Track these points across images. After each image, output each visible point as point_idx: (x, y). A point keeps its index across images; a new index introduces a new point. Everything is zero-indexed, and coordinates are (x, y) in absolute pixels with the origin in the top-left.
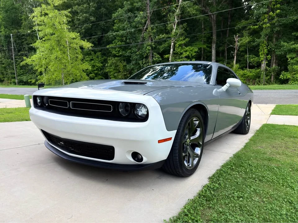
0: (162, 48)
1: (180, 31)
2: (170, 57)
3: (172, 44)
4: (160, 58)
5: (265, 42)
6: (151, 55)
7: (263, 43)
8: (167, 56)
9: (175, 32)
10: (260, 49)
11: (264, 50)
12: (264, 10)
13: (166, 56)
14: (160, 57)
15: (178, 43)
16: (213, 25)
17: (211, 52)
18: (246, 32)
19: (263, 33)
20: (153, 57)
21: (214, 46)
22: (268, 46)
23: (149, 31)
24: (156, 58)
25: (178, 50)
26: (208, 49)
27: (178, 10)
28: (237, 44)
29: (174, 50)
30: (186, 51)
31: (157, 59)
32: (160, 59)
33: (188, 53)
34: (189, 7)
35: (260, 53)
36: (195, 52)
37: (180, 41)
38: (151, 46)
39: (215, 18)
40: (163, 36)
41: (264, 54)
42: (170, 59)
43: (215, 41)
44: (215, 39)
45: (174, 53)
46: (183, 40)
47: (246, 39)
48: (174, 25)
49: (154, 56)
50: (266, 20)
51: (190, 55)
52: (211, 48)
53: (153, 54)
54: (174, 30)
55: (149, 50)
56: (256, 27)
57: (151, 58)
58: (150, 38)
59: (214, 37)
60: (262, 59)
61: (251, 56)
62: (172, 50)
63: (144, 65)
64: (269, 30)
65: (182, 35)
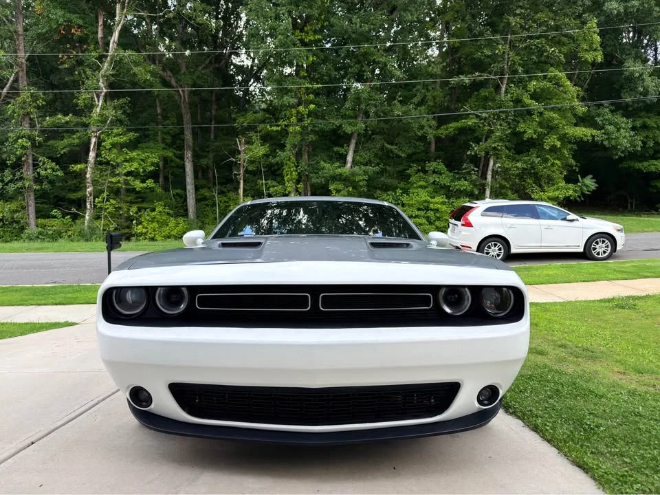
0: (63, 146)
1: (111, 113)
2: (89, 169)
3: (94, 140)
4: (57, 170)
5: (293, 159)
6: (30, 161)
7: (289, 160)
8: (79, 166)
9: (101, 115)
10: (285, 171)
11: (292, 172)
12: (291, 100)
13: (77, 167)
14: (58, 167)
15: (110, 141)
17: (183, 167)
18: (257, 136)
19: (289, 142)
20: (36, 166)
21: (188, 155)
22: (298, 166)
23: (24, 102)
24: (46, 170)
25: (112, 156)
26: (178, 160)
27: (106, 64)
28: (243, 157)
29: (98, 155)
30: (131, 160)
31: (49, 171)
32: (58, 173)
33: (135, 165)
34: (136, 64)
35: (286, 179)
36: (153, 164)
37: (114, 137)
38: (30, 138)
39: (186, 97)
40: (67, 118)
41: (292, 180)
42: (88, 176)
43: (191, 144)
44: (191, 139)
45: (98, 163)
46: (121, 134)
47: (259, 150)
48: (98, 97)
49: (41, 164)
50: (294, 119)
51: (141, 170)
52: (182, 158)
53: (35, 159)
54: (98, 110)
55: (23, 147)
56: (275, 128)
57: (31, 168)
58: (27, 119)
59: (188, 136)
60: (289, 189)
61: (269, 182)
62: (92, 155)
63: (7, 184)
64: (299, 138)
65: (118, 122)
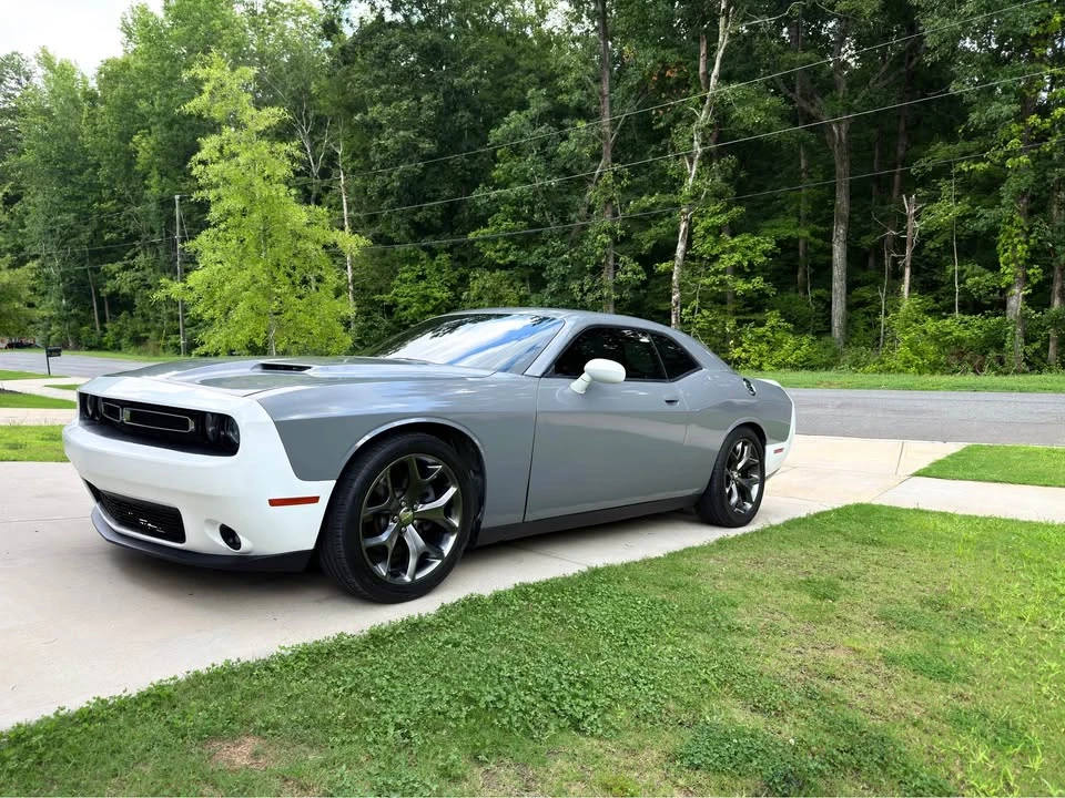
0: (647, 239)
1: (706, 185)
2: (676, 268)
3: (683, 226)
4: (640, 272)
5: (1020, 220)
6: (611, 262)
7: (1010, 223)
8: (664, 265)
9: (694, 188)
10: (1000, 246)
11: (1015, 246)
12: (1005, 108)
13: (663, 267)
14: (640, 268)
15: (704, 224)
16: (837, 160)
17: (830, 252)
18: (951, 185)
19: (1006, 192)
20: (616, 268)
21: (840, 231)
22: (1031, 232)
23: (606, 185)
24: (626, 273)
25: (703, 247)
26: (819, 242)
27: (704, 112)
28: (915, 227)
29: (689, 245)
30: (733, 249)
31: (629, 274)
32: (640, 276)
33: (737, 257)
35: (1001, 260)
36: (764, 253)
37: (710, 217)
38: (611, 232)
39: (843, 135)
40: (653, 200)
41: (1015, 260)
42: (674, 277)
43: (846, 213)
44: (846, 205)
45: (688, 257)
46: (720, 213)
47: (947, 210)
48: (691, 162)
49: (621, 266)
50: (1015, 143)
51: (746, 264)
52: (828, 237)
53: (616, 259)
54: (690, 180)
55: (604, 246)
56: (981, 166)
57: (612, 271)
58: (609, 207)
59: (842, 202)
60: (1008, 279)
61: (968, 268)
62: (681, 247)
63: (585, 294)
64: (1030, 177)
65: (718, 195)
